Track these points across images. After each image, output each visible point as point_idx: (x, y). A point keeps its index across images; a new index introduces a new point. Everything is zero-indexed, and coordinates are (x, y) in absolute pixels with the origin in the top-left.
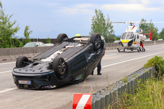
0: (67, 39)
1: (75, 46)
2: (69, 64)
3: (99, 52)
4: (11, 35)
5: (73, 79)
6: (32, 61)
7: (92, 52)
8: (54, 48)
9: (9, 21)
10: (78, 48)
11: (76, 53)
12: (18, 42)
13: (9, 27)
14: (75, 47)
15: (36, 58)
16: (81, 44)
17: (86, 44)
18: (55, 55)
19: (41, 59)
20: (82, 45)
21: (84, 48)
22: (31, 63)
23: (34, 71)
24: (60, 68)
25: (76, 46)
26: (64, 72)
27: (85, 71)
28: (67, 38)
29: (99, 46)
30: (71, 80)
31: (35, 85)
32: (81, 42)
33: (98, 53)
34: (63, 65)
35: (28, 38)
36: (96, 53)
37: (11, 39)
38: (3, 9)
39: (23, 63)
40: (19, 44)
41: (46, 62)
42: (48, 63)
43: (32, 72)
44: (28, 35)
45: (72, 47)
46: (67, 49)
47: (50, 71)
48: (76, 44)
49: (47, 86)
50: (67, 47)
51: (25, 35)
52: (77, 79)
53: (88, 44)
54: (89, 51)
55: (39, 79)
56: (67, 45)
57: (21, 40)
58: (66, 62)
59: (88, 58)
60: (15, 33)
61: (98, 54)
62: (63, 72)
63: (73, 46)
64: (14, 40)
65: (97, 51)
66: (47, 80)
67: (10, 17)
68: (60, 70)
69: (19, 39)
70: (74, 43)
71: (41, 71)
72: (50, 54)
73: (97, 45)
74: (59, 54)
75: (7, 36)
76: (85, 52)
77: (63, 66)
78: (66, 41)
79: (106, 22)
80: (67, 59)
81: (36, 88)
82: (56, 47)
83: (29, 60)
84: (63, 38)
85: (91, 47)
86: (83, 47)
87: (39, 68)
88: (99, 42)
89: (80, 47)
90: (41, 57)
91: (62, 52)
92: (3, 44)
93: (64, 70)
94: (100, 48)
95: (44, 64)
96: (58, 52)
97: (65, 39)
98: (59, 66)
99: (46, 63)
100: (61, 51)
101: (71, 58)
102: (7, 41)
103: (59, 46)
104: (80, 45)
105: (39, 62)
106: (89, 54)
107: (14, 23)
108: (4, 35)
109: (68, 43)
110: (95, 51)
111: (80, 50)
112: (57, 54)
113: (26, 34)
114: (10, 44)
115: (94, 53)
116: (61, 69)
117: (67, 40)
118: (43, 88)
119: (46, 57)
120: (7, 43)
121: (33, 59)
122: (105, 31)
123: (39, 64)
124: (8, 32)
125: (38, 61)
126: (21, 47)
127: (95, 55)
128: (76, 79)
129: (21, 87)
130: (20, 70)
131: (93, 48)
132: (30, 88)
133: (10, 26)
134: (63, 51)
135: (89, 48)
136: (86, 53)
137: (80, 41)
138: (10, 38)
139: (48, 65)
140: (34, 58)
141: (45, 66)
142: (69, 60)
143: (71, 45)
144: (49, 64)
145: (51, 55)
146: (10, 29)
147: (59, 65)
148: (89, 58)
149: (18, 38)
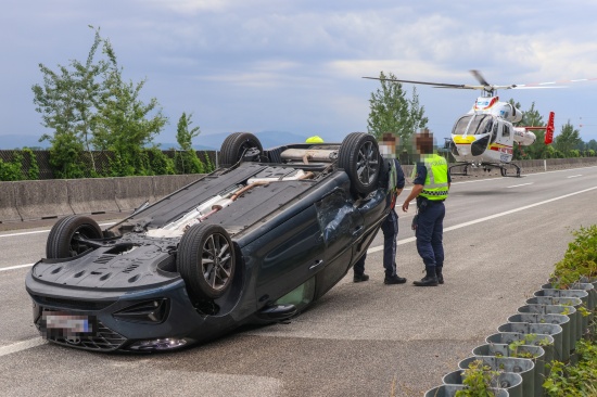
0: (257, 152)
1: (281, 178)
2: (248, 249)
3: (373, 200)
4: (143, 138)
5: (266, 307)
6: (112, 234)
7: (345, 203)
8: (205, 186)
9: (137, 99)
10: (291, 185)
11: (282, 207)
12: (162, 161)
13: (136, 119)
14: (280, 182)
15: (131, 222)
16: (305, 170)
17: (321, 170)
18: (205, 212)
19: (147, 225)
20: (310, 173)
21: (313, 187)
22: (105, 243)
23: (104, 278)
24: (210, 268)
25: (285, 179)
26: (225, 281)
27: (316, 276)
28: (259, 147)
29: (371, 179)
30: (259, 313)
31: (103, 335)
32: (307, 163)
33: (367, 206)
34: (224, 256)
35: (188, 150)
36: (361, 206)
37: (141, 150)
38: (119, 67)
39: (74, 242)
40: (164, 164)
41: (161, 241)
42: (166, 245)
43: (95, 282)
44: (189, 139)
45: (271, 183)
46: (250, 188)
47: (166, 279)
48: (289, 169)
49: (155, 339)
50: (251, 182)
51: (181, 141)
52: (281, 308)
53: (330, 171)
54: (332, 200)
55: (120, 314)
56: (255, 176)
57: (170, 154)
58: (235, 243)
59: (327, 223)
60: (152, 134)
61: (366, 210)
62: (222, 283)
63: (276, 179)
64: (151, 154)
65: (364, 196)
66: (151, 315)
67: (138, 89)
68: (206, 275)
69: (164, 152)
70: (279, 169)
71: (133, 280)
72: (185, 209)
73: (365, 176)
74: (219, 208)
75: (131, 141)
76: (318, 201)
77: (223, 259)
78: (254, 159)
79: (409, 108)
80: (242, 232)
81: (109, 347)
82: (213, 181)
83: (103, 230)
84: (242, 150)
85: (340, 182)
86: (310, 185)
87: (128, 264)
88: (372, 166)
89: (300, 183)
90: (148, 220)
91: (229, 201)
92: (118, 166)
93: (228, 274)
94: (375, 186)
95: (152, 247)
96: (217, 200)
97: (250, 154)
98: (204, 261)
99: (161, 245)
100: (229, 197)
101: (260, 227)
102: (128, 155)
103: (223, 178)
104: (300, 174)
105: (134, 241)
106: (331, 210)
107: (151, 107)
108: (121, 139)
109: (257, 167)
110: (355, 199)
111: (298, 197)
112: (213, 208)
113: (183, 137)
114: (138, 165)
115: (350, 205)
116: (212, 271)
117: (256, 156)
118: (136, 347)
119: (167, 219)
120: (130, 163)
121: (119, 226)
122: (406, 132)
123: (134, 248)
124: (133, 131)
125: (134, 235)
126: (170, 173)
127: (356, 211)
128: (277, 306)
129: (56, 341)
130: (56, 271)
131: (348, 186)
132: (89, 345)
133: (139, 114)
134: (233, 197)
135: (332, 186)
136: (319, 205)
137: (302, 161)
138: (140, 148)
139: (164, 254)
140: (124, 224)
141: (154, 255)
142: (250, 232)
143: (267, 177)
144: (169, 247)
145: (186, 212)
146: (140, 121)
147: (206, 255)
148: (333, 225)
149: (162, 149)
